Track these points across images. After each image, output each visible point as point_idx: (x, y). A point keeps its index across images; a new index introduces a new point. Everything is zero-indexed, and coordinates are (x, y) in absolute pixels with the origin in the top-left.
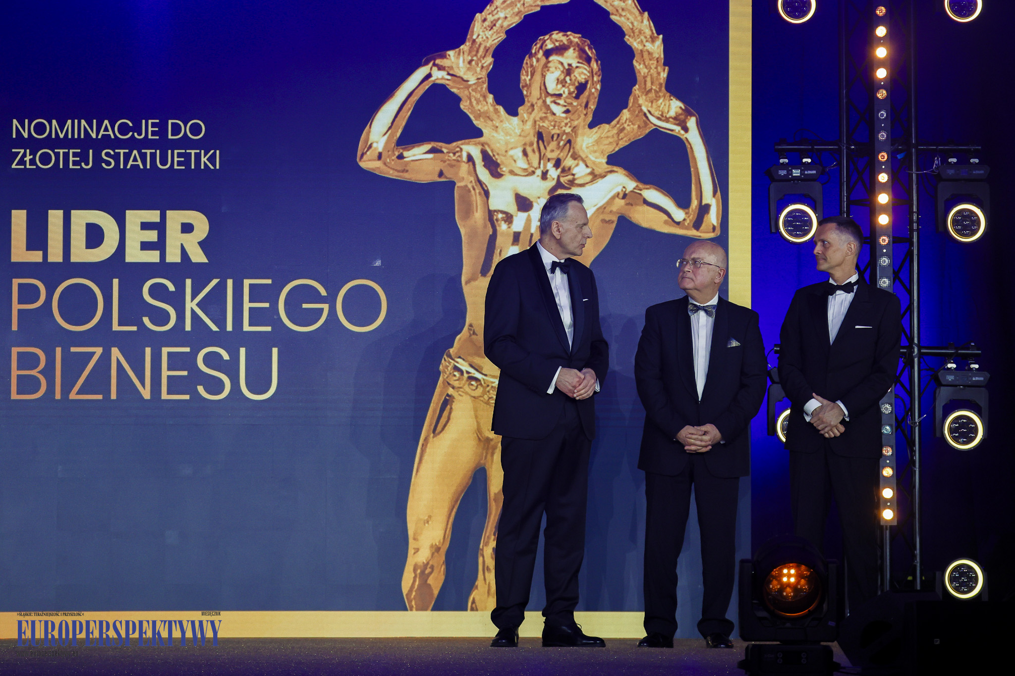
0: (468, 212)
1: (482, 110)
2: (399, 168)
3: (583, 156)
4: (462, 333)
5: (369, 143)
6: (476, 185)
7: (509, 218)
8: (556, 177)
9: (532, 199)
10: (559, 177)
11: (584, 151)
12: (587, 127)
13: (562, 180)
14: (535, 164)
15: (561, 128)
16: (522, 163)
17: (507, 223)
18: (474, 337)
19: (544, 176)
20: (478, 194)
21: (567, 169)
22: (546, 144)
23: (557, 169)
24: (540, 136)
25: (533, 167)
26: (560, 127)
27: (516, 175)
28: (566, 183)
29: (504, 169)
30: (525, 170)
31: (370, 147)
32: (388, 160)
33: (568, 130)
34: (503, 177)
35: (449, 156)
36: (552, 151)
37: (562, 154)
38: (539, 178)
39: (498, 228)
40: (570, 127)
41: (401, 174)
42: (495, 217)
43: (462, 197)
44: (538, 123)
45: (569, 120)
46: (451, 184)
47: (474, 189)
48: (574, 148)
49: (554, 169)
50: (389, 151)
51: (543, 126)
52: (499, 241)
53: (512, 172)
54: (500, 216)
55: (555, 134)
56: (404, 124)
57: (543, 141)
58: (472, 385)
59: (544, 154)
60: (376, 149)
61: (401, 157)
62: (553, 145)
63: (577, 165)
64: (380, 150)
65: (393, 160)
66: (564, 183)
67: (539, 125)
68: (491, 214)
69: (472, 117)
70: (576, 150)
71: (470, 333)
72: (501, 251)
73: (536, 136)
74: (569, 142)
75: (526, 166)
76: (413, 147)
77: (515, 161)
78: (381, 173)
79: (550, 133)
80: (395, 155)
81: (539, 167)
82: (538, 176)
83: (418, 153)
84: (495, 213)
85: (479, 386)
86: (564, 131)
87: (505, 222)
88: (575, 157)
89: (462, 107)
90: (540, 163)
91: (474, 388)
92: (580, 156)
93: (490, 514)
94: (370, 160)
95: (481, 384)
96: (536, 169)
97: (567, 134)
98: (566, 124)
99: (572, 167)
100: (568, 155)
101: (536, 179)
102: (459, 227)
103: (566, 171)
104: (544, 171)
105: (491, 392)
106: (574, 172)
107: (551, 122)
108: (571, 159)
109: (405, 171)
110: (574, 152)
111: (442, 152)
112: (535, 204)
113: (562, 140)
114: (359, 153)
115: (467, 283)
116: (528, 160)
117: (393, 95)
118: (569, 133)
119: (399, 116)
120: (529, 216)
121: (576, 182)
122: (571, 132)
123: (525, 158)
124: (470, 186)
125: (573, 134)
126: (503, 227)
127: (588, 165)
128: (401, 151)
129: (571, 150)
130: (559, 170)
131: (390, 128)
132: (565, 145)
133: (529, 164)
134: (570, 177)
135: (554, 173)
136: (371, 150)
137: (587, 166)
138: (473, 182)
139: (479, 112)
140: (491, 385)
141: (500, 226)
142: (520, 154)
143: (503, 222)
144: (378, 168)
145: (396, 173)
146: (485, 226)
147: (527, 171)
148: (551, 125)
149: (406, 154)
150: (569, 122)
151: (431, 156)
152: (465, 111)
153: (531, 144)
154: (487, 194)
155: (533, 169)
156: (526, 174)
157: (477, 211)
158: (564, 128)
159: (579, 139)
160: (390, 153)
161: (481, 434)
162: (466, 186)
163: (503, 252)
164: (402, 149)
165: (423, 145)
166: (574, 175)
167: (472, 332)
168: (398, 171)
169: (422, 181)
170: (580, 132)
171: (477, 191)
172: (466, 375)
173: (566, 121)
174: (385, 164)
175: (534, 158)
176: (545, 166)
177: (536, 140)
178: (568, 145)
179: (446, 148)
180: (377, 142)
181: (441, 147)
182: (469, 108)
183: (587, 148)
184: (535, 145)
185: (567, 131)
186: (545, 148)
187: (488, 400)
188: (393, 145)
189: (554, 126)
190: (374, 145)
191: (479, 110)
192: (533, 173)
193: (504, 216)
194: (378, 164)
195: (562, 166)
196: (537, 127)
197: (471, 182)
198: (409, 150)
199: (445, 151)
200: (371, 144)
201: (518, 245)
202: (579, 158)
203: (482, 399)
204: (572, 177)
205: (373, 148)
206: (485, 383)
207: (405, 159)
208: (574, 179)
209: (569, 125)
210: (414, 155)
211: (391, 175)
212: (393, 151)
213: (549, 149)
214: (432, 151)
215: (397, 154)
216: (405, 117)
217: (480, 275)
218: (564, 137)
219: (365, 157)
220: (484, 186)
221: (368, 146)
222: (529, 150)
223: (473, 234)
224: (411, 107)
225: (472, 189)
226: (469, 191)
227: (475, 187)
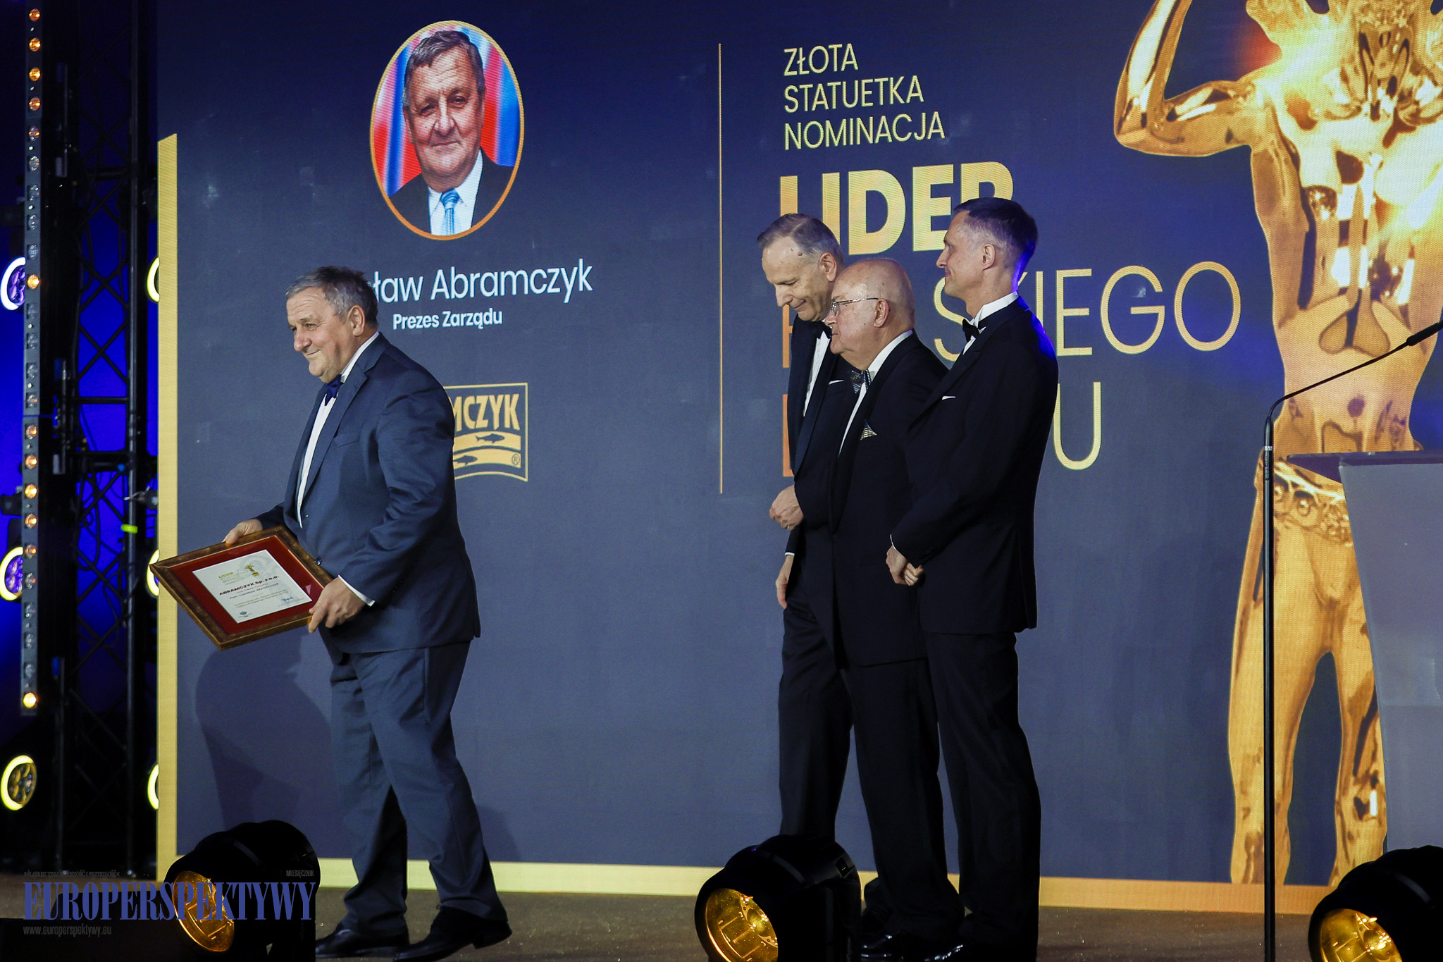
0: (1272, 200)
1: (1278, 12)
2: (1169, 137)
3: (1429, 66)
4: (1282, 413)
5: (1128, 100)
6: (1280, 147)
7: (1330, 198)
8: (1391, 112)
9: (1361, 159)
10: (1396, 111)
11: (1428, 57)
12: (1429, 11)
13: (1403, 115)
14: (1360, 95)
15: (1392, 21)
16: (1342, 97)
17: (1329, 208)
18: (1298, 420)
19: (1375, 114)
20: (1283, 164)
21: (1406, 94)
22: (1372, 54)
23: (1392, 97)
24: (1363, 41)
25: (1356, 99)
26: (1390, 20)
27: (1335, 118)
28: (1407, 120)
29: (1317, 111)
30: (1347, 106)
31: (1130, 106)
32: (1156, 126)
33: (1402, 22)
34: (1318, 126)
35: (1238, 103)
36: (1383, 65)
37: (1397, 68)
38: (1368, 119)
39: (1317, 219)
40: (1404, 16)
41: (1175, 146)
42: (1311, 200)
43: (1261, 173)
44: (1358, 18)
45: (1401, 4)
46: (1245, 151)
47: (1277, 155)
48: (1413, 54)
49: (1388, 97)
50: (1155, 110)
51: (1366, 23)
52: (1320, 243)
53: (1330, 116)
54: (1318, 196)
55: (1385, 33)
56: (1172, 57)
57: (1368, 51)
58: (1302, 507)
59: (1372, 73)
60: (1138, 107)
61: (1172, 116)
62: (1383, 53)
63: (1421, 84)
64: (1144, 109)
65: (1162, 124)
66: (1404, 121)
67: (1360, 22)
68: (1304, 194)
69: (1263, 26)
70: (1418, 58)
71: (1292, 414)
72: (1324, 259)
73: (1357, 44)
74: (1406, 44)
75: (1346, 99)
76: (1187, 96)
77: (1331, 94)
78: (1148, 150)
79: (1377, 33)
80: (1163, 114)
81: (1366, 99)
82: (1366, 115)
83: (1193, 106)
84: (1311, 193)
85: (1313, 508)
86: (1397, 25)
87: (1326, 206)
88: (1417, 69)
89: (1249, 11)
90: (1366, 91)
91: (1305, 512)
92: (1423, 67)
93: (1346, 735)
94: (1131, 130)
95: (1315, 505)
96: (1362, 102)
97: (1402, 30)
98: (1399, 12)
99: (1413, 90)
100: (1406, 67)
101: (1363, 119)
102: (1262, 226)
103: (1406, 98)
104: (1374, 104)
105: (1330, 515)
106: (1417, 97)
107: (1376, 13)
108: (1411, 75)
109: (1180, 140)
110: (1415, 62)
111: (1226, 97)
112: (1365, 166)
113: (1395, 42)
114: (1116, 120)
115: (1280, 325)
116: (1349, 89)
117: (1154, 9)
118: (1404, 28)
119: (1165, 45)
120: (1359, 190)
121: (1423, 115)
122: (1407, 26)
123: (1344, 85)
124: (1271, 152)
125: (1411, 29)
126: (1323, 215)
127: (1438, 81)
128: (1172, 106)
129: (1410, 58)
130: (1396, 98)
131: (1154, 68)
132: (1400, 51)
133: (1351, 95)
134: (1412, 108)
135: (1388, 105)
136: (1131, 113)
137: (1436, 84)
138: (1276, 142)
139: (1273, 16)
140: (1328, 504)
141: (1319, 214)
142: (1337, 80)
143: (1323, 207)
144: (1143, 142)
145: (1168, 147)
146: (1298, 220)
147: (1350, 109)
148: (1378, 19)
149: (1179, 109)
150: (1403, 7)
151: (1212, 107)
152: (1254, 17)
153: (1352, 60)
154: (1295, 160)
155: (1357, 104)
156: (1348, 113)
157: (1284, 194)
158: (1396, 21)
159: (1419, 37)
160: (1157, 112)
161: (1322, 595)
162: (1266, 151)
163: (1327, 261)
164: (1172, 101)
165: (1200, 89)
166: (1417, 103)
167: (1294, 412)
168: (1170, 142)
169: (1203, 154)
170: (1420, 24)
171: (1282, 158)
172: (1292, 490)
173: (1398, 7)
174: (1152, 133)
175: (1358, 82)
176: (1374, 96)
177: (1357, 49)
178: (1404, 51)
179: (1233, 89)
180: (1138, 97)
181: (1226, 88)
182: (1259, 12)
183: (1433, 49)
184: (1357, 60)
185: (1401, 26)
186: (1373, 62)
187: (1327, 532)
188: (1161, 96)
189: (1382, 20)
190: (1135, 103)
191: (1273, 12)
192: (1359, 109)
193: (1323, 195)
194: (1141, 135)
195: (1399, 91)
196: (1358, 25)
197: (1273, 142)
198: (1182, 103)
199: (1231, 93)
200: (1131, 101)
201: (1347, 244)
202: (1423, 71)
203: (1318, 530)
204: (1415, 107)
205: (1133, 109)
206: (1320, 501)
207: (1180, 119)
208: (1419, 111)
209: (1403, 13)
210: (1190, 110)
211: (1161, 151)
212: (1162, 111)
213: (1377, 62)
214: (1214, 98)
215: (1166, 111)
216: (1173, 45)
217: (1298, 307)
218: (1398, 36)
219: (1125, 126)
220: (1291, 147)
221: (1127, 106)
222: (1349, 70)
223: (1282, 236)
224: (1180, 24)
225: (1274, 156)
226: (1271, 160)
227: (1279, 151)
